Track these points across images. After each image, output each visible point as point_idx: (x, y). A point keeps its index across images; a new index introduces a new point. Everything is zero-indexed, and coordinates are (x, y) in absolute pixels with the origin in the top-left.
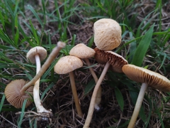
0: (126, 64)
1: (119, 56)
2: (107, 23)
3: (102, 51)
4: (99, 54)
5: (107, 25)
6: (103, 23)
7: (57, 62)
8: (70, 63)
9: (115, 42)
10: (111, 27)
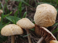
0: (55, 40)
1: (49, 32)
2: (46, 6)
3: (38, 26)
4: (36, 28)
5: (45, 8)
6: (43, 6)
7: (4, 26)
8: (12, 29)
9: (49, 22)
10: (47, 10)
